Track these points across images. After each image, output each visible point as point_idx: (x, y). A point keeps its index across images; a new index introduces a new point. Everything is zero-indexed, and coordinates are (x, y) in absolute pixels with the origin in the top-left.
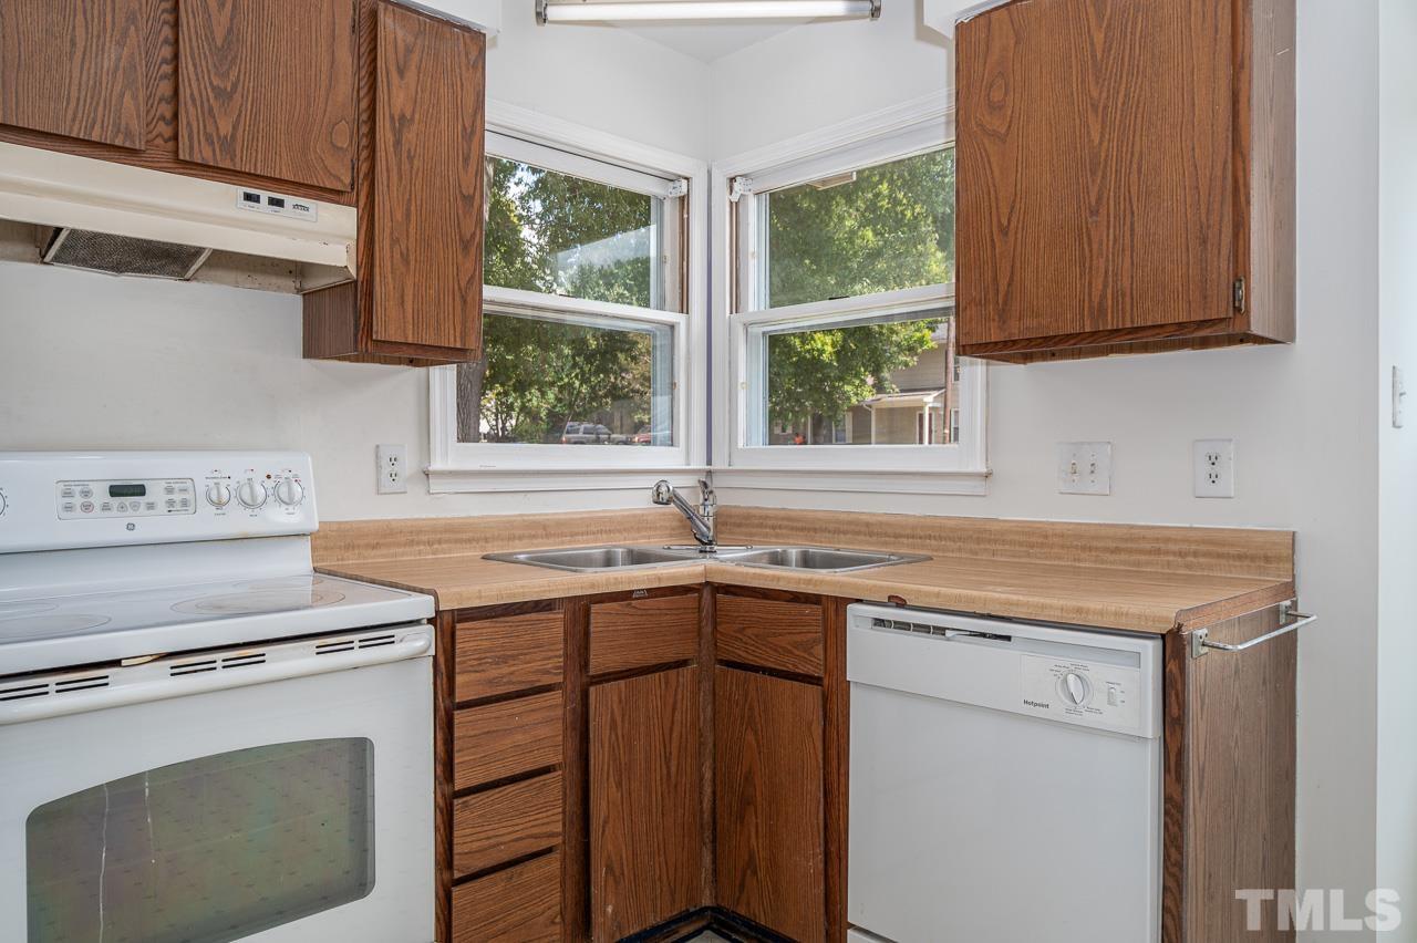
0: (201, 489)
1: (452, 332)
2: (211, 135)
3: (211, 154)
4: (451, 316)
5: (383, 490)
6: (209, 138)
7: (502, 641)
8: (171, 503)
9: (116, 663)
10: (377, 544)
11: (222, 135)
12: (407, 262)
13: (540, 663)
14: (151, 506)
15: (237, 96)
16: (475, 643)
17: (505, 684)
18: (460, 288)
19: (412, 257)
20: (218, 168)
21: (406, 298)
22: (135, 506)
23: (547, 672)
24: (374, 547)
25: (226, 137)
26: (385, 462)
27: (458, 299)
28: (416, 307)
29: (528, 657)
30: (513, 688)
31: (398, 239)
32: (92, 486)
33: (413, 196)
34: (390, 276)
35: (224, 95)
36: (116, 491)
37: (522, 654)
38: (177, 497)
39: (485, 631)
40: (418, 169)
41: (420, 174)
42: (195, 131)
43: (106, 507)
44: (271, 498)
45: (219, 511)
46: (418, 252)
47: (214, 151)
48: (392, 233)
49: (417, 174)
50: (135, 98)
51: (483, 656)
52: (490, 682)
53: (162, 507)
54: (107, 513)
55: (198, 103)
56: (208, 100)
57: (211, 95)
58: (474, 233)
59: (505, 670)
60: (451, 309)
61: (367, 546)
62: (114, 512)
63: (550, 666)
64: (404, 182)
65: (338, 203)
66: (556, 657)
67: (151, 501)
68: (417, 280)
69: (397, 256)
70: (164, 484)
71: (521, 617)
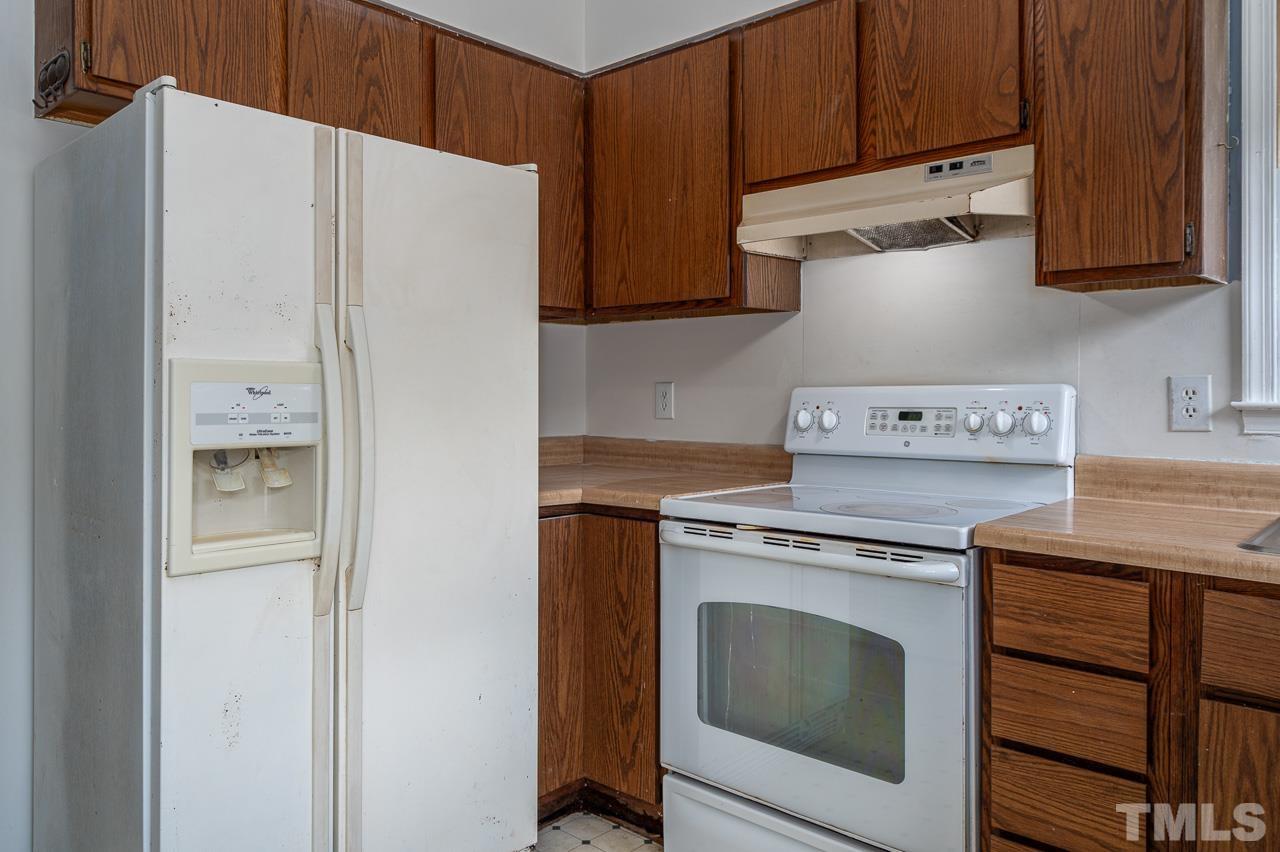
0: (961, 416)
1: (1144, 246)
2: (899, 132)
3: (898, 148)
4: (1143, 229)
5: (1174, 428)
6: (897, 136)
7: (1051, 596)
8: (938, 427)
9: (734, 525)
10: (1158, 485)
11: (906, 127)
12: (1081, 181)
13: (1107, 639)
14: (924, 429)
15: (917, 91)
16: (1018, 590)
17: (1057, 646)
18: (1155, 193)
19: (1089, 177)
20: (905, 156)
21: (1082, 222)
22: (913, 428)
23: (1123, 654)
24: (1154, 488)
25: (909, 129)
26: (1179, 395)
27: (1153, 206)
28: (1094, 228)
29: (1091, 626)
30: (1067, 655)
31: (1071, 162)
32: (889, 412)
33: (1089, 111)
34: (1062, 203)
35: (905, 95)
36: (904, 416)
37: (1081, 620)
38: (943, 423)
39: (1029, 579)
40: (1095, 79)
41: (1098, 82)
42: (887, 133)
43: (895, 428)
44: (1018, 429)
45: (972, 437)
46: (1097, 167)
47: (901, 143)
48: (1063, 158)
49: (1094, 84)
50: (849, 127)
51: (1028, 606)
52: (1037, 638)
53: (931, 430)
54: (894, 433)
55: (889, 111)
56: (896, 104)
57: (898, 99)
58: (1177, 123)
59: (1057, 631)
60: (1143, 221)
61: (1145, 486)
62: (899, 432)
63: (1127, 647)
64: (1077, 101)
65: (1014, 146)
66: (1139, 640)
67: (924, 425)
68: (1095, 199)
69: (1070, 178)
70: (935, 412)
71: (1089, 578)
